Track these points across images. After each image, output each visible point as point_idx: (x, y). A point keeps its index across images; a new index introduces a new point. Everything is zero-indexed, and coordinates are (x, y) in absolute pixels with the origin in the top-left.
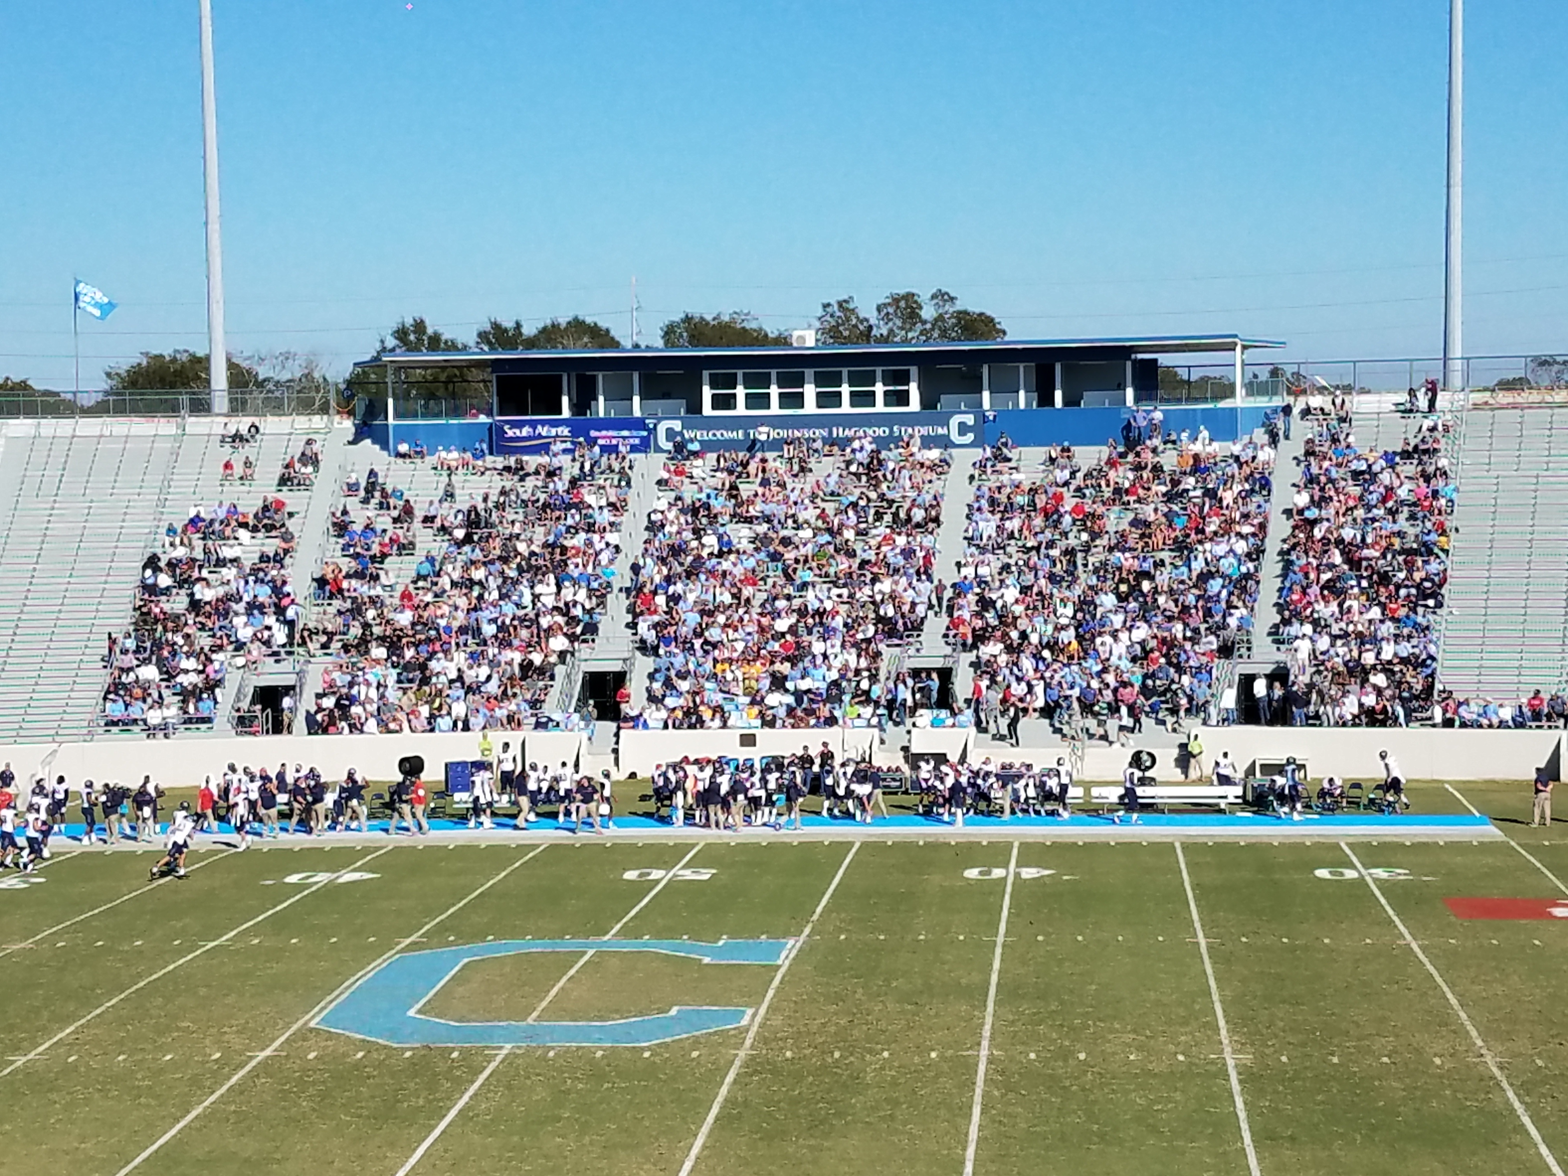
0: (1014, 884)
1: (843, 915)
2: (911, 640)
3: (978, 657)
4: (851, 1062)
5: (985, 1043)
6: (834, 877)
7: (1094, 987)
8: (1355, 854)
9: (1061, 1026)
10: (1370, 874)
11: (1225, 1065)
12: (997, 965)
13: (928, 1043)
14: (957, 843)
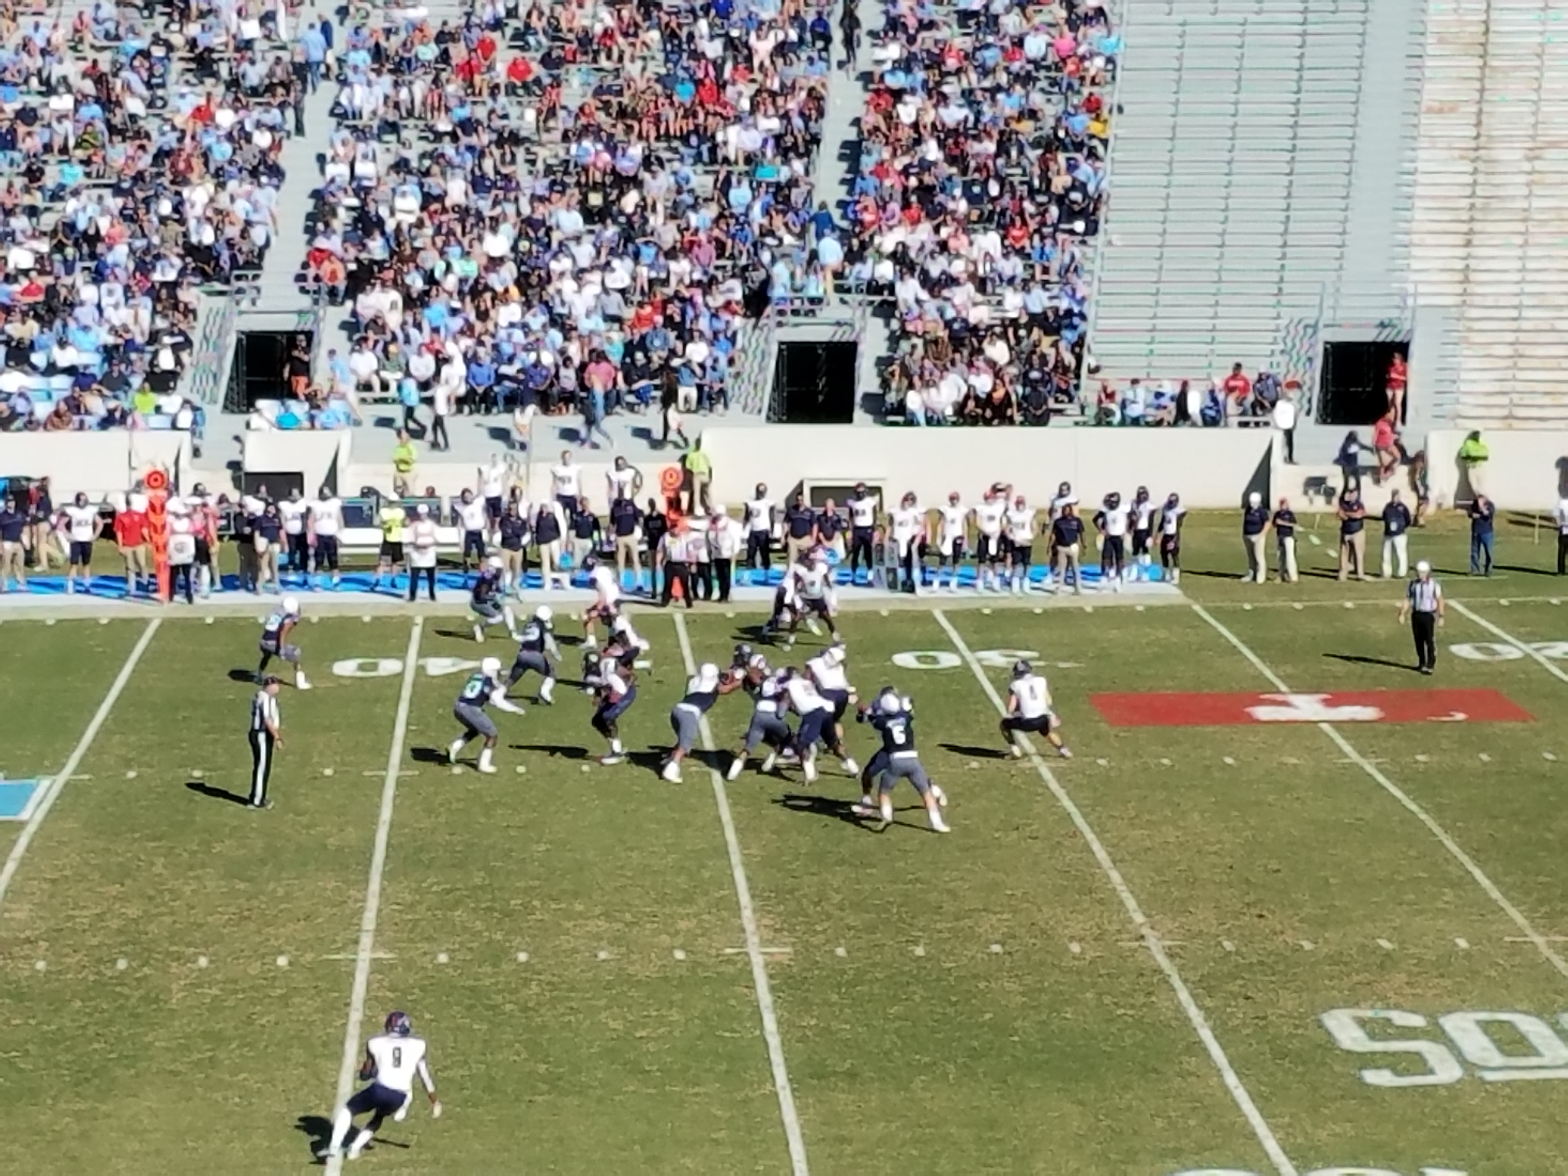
0: (414, 685)
1: (133, 738)
2: (242, 284)
3: (354, 314)
4: (146, 977)
5: (366, 940)
6: (115, 676)
7: (542, 847)
8: (956, 628)
9: (490, 909)
10: (979, 661)
11: (748, 963)
12: (386, 813)
13: (273, 942)
14: (321, 619)
